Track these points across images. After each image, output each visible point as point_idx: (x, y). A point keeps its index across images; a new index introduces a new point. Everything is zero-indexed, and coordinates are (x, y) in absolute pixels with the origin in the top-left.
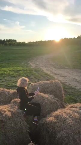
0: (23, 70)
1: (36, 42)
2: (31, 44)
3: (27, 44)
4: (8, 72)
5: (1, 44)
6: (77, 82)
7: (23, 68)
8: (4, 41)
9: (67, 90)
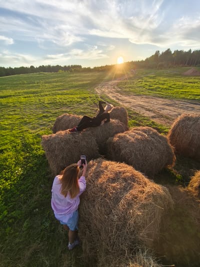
0: (90, 97)
1: (102, 67)
2: (96, 70)
3: (92, 69)
4: (76, 99)
5: (67, 71)
6: (142, 107)
7: (89, 95)
8: (69, 66)
9: (131, 115)
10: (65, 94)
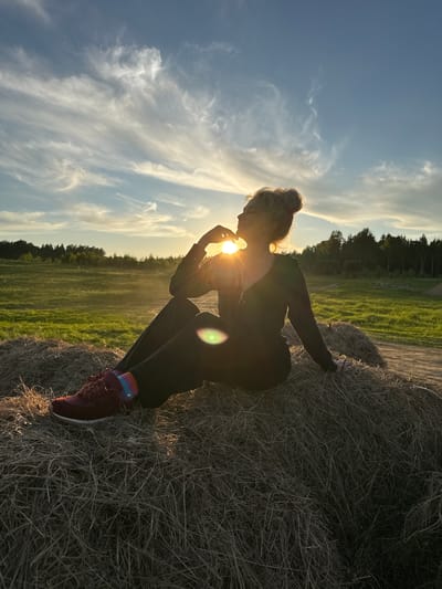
0: (133, 330)
5: (50, 260)
8: (60, 249)
10: (30, 321)
